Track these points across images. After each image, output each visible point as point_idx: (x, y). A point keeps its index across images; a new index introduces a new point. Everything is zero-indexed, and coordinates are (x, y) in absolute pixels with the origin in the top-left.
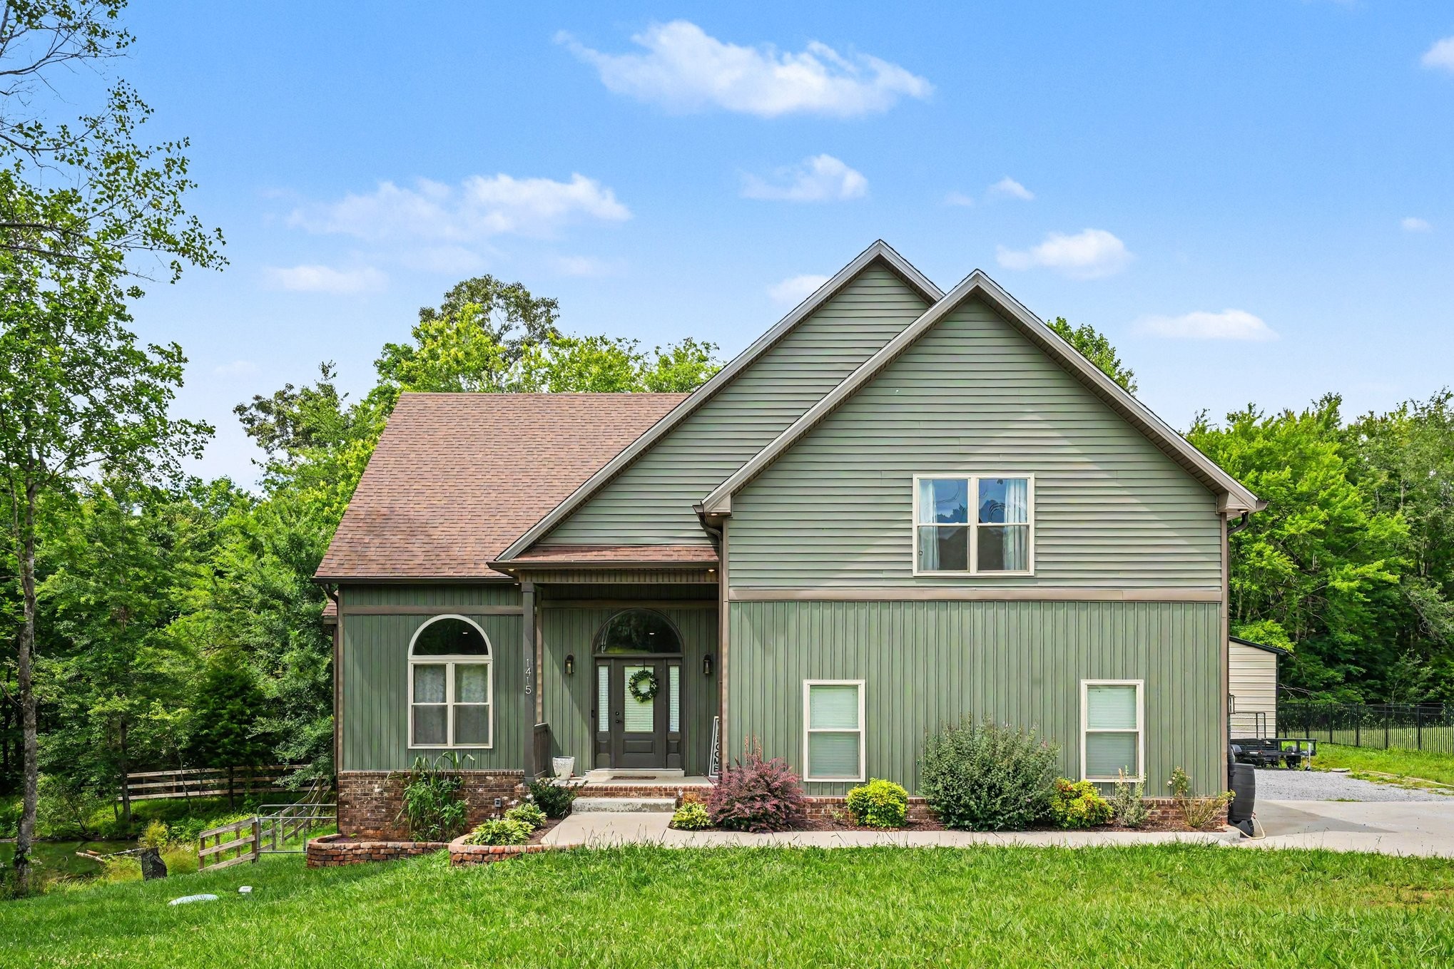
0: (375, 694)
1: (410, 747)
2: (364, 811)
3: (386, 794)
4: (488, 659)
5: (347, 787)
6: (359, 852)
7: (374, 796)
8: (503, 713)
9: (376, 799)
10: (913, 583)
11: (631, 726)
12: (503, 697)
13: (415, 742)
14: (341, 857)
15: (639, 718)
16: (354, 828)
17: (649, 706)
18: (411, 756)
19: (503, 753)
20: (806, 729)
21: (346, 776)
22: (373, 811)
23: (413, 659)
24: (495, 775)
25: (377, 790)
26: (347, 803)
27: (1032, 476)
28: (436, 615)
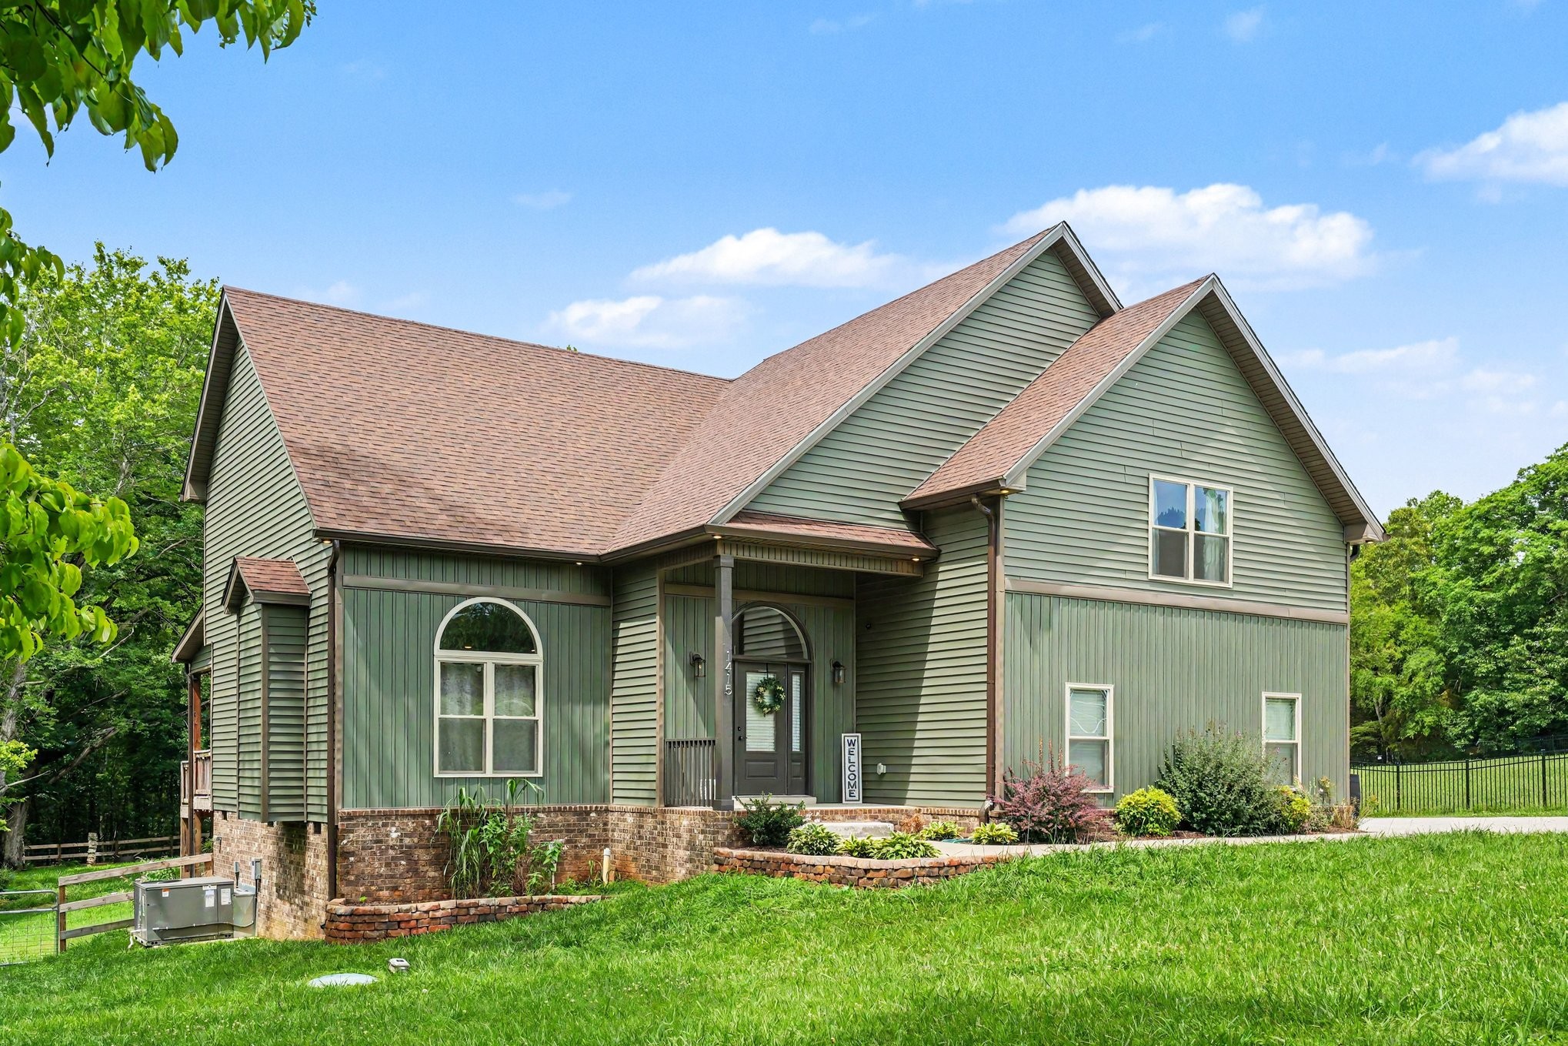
0: (388, 703)
1: (436, 775)
2: (377, 864)
3: (407, 841)
4: (536, 659)
5: (352, 832)
6: (438, 914)
7: (391, 843)
8: (554, 730)
9: (392, 847)
10: (1147, 587)
11: (752, 745)
12: (555, 709)
13: (444, 767)
14: (413, 923)
15: (760, 735)
16: (362, 889)
17: (769, 721)
18: (437, 787)
19: (555, 781)
20: (1068, 737)
21: (350, 817)
22: (388, 865)
23: (441, 655)
24: (547, 812)
25: (394, 835)
26: (352, 854)
27: (1231, 489)
28: (474, 596)
